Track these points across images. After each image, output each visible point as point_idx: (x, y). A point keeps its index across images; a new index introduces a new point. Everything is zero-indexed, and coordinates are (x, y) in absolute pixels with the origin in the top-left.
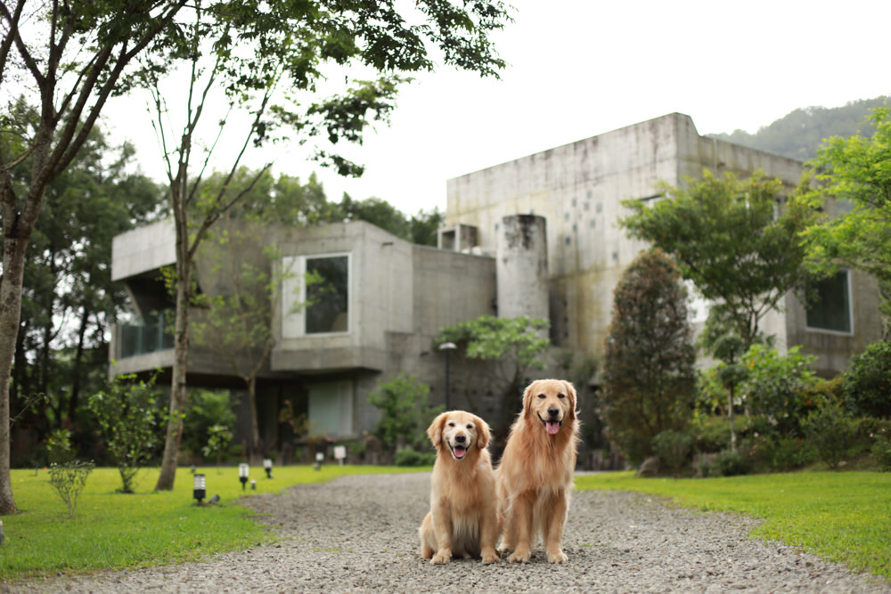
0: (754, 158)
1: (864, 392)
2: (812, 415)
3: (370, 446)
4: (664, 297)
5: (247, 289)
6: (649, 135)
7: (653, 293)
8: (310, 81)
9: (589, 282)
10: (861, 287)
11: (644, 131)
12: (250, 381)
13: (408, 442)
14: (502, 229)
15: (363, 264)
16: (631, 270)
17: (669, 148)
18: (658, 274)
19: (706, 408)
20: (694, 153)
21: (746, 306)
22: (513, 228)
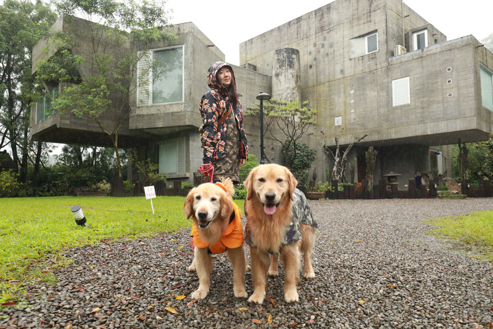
9: (323, 88)
14: (276, 57)
15: (192, 53)
17: (381, 1)
20: (394, 6)
22: (282, 56)
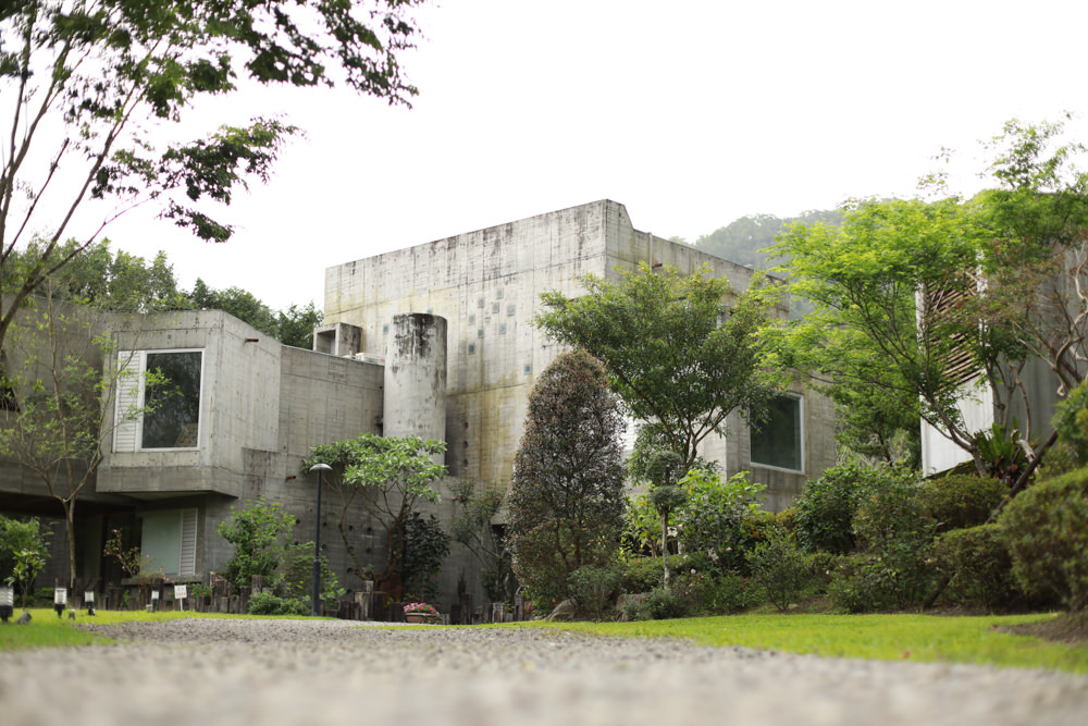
0: (696, 259)
1: (819, 524)
2: (759, 547)
3: (218, 590)
4: (589, 406)
5: (70, 388)
6: (574, 226)
7: (577, 400)
8: (172, 108)
9: (494, 399)
10: (813, 417)
11: (568, 221)
12: (69, 503)
13: (265, 584)
14: (393, 331)
15: (219, 364)
16: (550, 372)
17: (597, 243)
18: (583, 377)
19: (633, 543)
20: (627, 250)
21: (683, 427)
22: (406, 330)
